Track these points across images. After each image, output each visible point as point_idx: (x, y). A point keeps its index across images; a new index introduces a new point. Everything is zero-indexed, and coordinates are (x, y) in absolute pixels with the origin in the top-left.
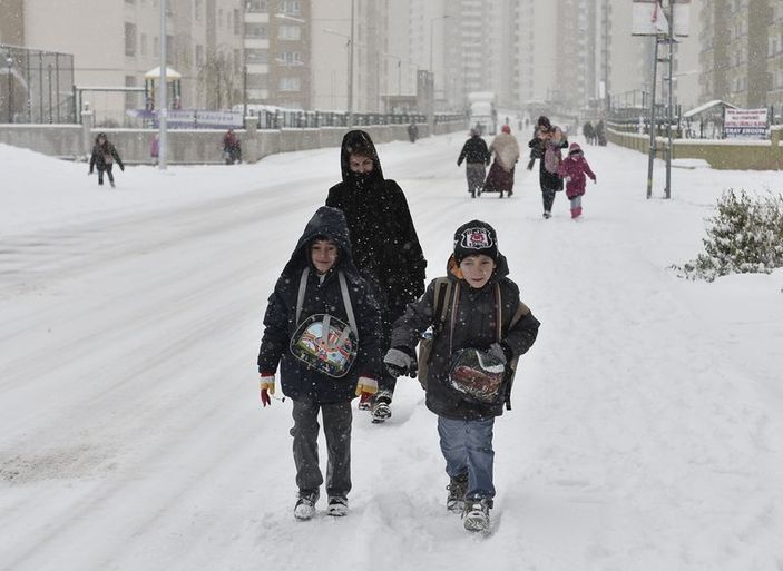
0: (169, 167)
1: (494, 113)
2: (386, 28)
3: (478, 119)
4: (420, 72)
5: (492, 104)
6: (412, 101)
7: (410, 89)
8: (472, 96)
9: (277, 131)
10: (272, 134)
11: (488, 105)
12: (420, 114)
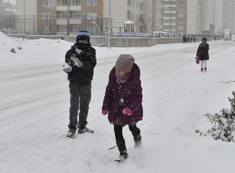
0: (111, 47)
1: (230, 35)
2: (206, 15)
3: (226, 36)
4: (210, 25)
5: (230, 33)
6: (209, 32)
7: (208, 29)
8: (225, 30)
9: (160, 38)
10: (156, 39)
11: (229, 33)
12: (210, 35)
